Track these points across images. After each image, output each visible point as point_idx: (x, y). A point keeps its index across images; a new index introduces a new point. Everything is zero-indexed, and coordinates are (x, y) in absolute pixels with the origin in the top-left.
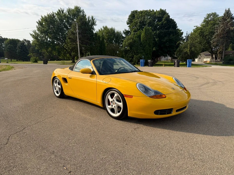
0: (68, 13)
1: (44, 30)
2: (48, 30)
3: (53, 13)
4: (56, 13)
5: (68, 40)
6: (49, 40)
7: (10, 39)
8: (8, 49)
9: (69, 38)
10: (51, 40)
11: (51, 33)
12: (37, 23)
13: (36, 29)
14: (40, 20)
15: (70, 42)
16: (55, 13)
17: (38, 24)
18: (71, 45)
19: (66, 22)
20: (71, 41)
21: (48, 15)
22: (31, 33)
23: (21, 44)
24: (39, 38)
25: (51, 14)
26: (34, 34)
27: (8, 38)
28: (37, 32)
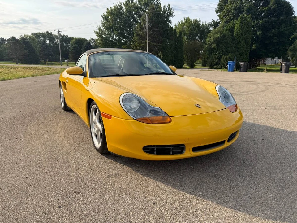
0: (139, 2)
1: (109, 25)
2: (113, 26)
3: (120, 3)
4: (125, 3)
5: (136, 37)
6: (115, 37)
7: (76, 39)
8: (73, 49)
9: (138, 35)
10: (117, 38)
11: (117, 30)
12: (102, 17)
13: (101, 25)
14: (106, 14)
15: (138, 40)
16: (122, 4)
17: (103, 18)
18: (138, 43)
19: (135, 15)
20: (139, 39)
21: (114, 7)
22: (96, 30)
23: (87, 44)
24: (104, 35)
25: (117, 5)
26: (98, 31)
27: (74, 37)
28: (102, 28)
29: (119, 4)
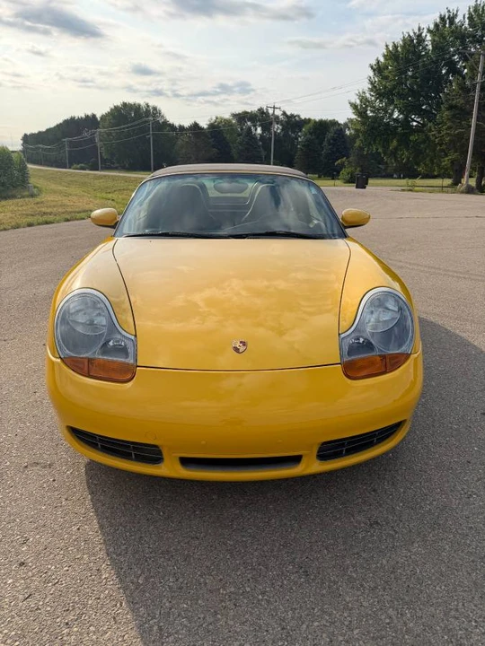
0: (470, 21)
1: (385, 87)
2: (394, 87)
3: (419, 29)
4: (432, 27)
5: (447, 113)
6: (396, 115)
7: (315, 122)
8: (303, 146)
9: (451, 108)
10: (401, 116)
11: (401, 96)
12: (372, 67)
13: (367, 86)
14: (382, 60)
15: (448, 119)
16: (425, 31)
17: (374, 70)
18: (450, 128)
19: (454, 56)
20: (454, 116)
21: (404, 40)
22: (353, 101)
23: (335, 133)
24: (371, 111)
25: (412, 34)
26: (358, 102)
27: (312, 118)
28: (368, 95)
29: (417, 31)
